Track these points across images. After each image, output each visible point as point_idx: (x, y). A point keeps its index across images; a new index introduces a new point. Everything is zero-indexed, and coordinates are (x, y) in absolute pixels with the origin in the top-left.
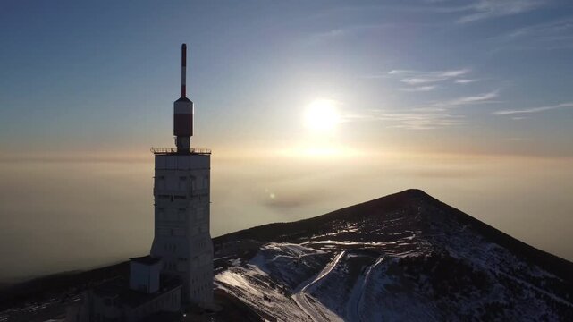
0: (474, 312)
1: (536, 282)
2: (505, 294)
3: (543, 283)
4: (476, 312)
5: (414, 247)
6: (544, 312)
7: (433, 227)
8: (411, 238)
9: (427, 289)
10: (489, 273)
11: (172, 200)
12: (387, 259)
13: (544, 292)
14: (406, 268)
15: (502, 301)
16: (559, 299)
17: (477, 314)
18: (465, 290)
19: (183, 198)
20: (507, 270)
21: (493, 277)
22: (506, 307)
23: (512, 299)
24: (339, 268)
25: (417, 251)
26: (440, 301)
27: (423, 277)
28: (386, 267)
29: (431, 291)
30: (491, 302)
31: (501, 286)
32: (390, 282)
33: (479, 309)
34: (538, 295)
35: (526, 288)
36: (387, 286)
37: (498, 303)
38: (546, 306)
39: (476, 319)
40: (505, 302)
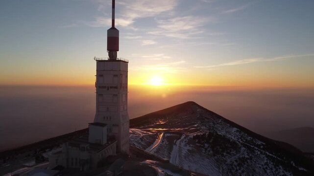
0: (233, 163)
1: (258, 146)
2: (247, 153)
3: (262, 147)
4: (235, 162)
5: (199, 130)
6: (266, 161)
7: (206, 120)
8: (196, 125)
9: (209, 151)
10: (238, 142)
11: (108, 89)
12: (187, 136)
13: (264, 151)
14: (197, 141)
15: (247, 156)
16: (271, 155)
17: (235, 163)
18: (229, 151)
19: (116, 88)
20: (245, 141)
21: (240, 144)
22: (249, 159)
23: (250, 155)
24: (163, 141)
25: (201, 132)
26: (216, 157)
27: (206, 145)
28: (187, 140)
29: (211, 152)
30: (241, 157)
31: (244, 149)
32: (190, 148)
33: (236, 161)
34: (261, 153)
35: (255, 149)
36: (188, 150)
37: (245, 157)
38: (266, 158)
39: (235, 166)
40: (248, 157)
